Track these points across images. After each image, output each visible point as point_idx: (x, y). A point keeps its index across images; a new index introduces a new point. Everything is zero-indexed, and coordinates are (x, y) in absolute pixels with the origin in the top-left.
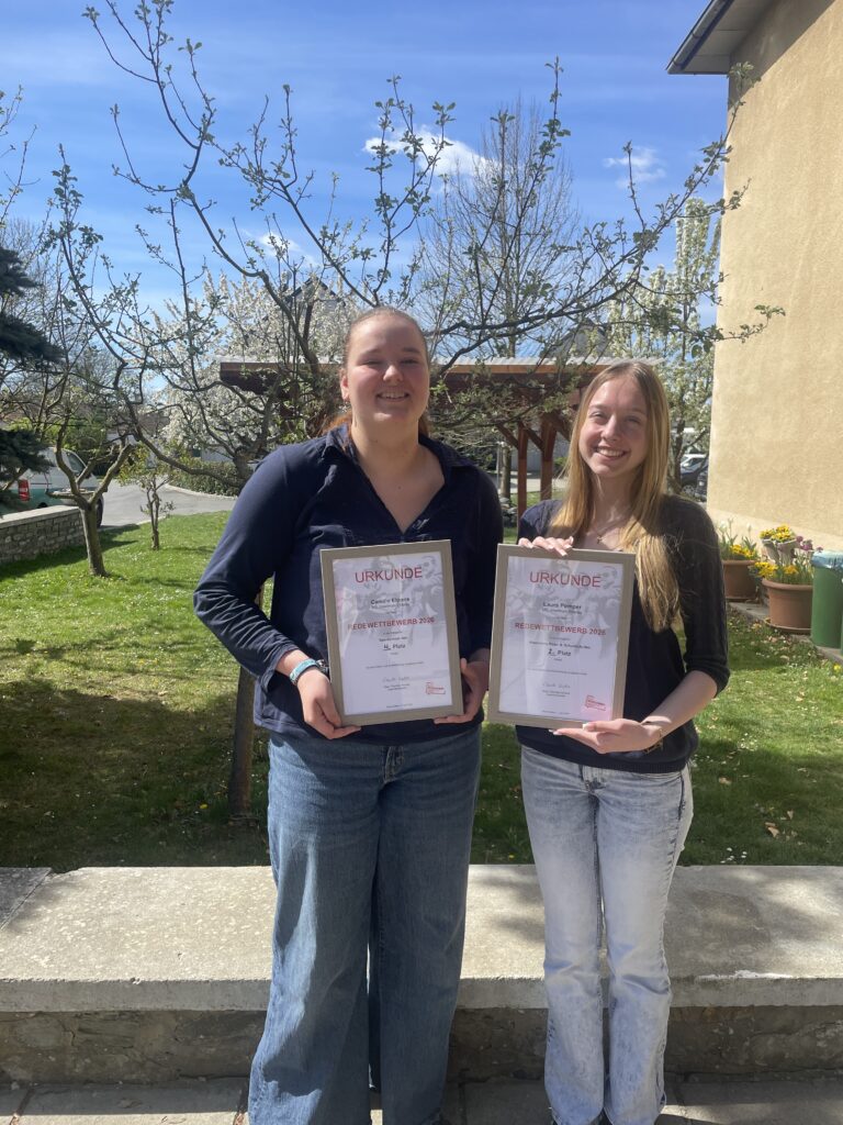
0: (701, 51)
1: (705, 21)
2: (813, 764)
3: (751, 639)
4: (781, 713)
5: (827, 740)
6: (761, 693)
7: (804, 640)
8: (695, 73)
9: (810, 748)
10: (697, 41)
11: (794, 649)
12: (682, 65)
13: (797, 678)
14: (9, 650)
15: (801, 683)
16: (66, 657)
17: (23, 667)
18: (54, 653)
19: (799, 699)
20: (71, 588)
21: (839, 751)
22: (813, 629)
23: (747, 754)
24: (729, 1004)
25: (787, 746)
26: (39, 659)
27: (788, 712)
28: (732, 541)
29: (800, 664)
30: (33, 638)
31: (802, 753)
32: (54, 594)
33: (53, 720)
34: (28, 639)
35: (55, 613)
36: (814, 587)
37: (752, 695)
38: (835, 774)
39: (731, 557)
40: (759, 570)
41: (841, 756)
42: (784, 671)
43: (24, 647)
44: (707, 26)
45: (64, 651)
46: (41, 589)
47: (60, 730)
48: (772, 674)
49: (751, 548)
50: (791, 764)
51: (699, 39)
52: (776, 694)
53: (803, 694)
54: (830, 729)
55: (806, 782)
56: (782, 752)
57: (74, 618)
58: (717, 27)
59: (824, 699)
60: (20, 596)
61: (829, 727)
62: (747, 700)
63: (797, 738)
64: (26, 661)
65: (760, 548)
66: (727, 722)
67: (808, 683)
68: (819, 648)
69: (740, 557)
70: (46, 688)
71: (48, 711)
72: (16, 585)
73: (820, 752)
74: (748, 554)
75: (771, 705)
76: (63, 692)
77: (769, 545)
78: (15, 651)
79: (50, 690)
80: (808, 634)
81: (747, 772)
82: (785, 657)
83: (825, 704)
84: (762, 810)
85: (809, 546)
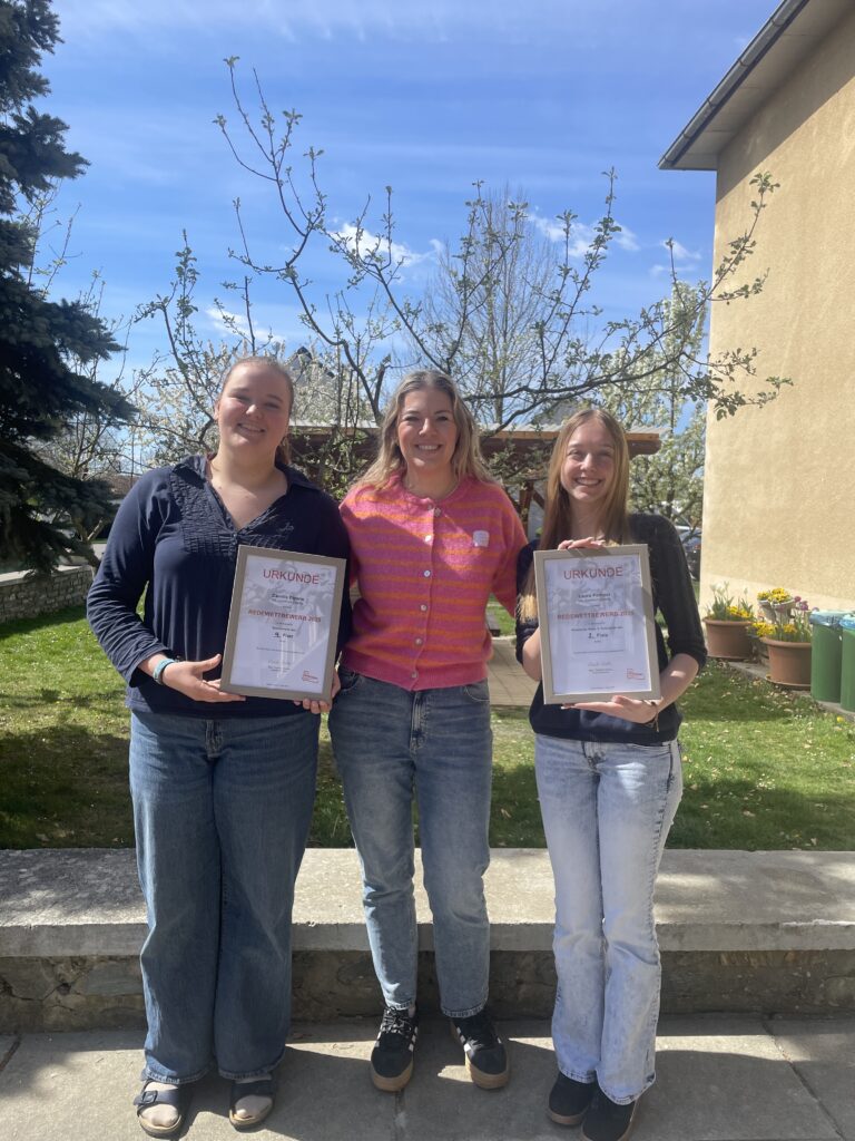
0: (692, 150)
1: (695, 123)
2: (830, 801)
3: (754, 695)
4: (791, 757)
5: (839, 780)
6: (771, 741)
7: (806, 695)
8: (684, 169)
9: (822, 787)
10: (687, 140)
11: (796, 703)
12: (673, 161)
13: (803, 728)
14: (37, 698)
15: (807, 732)
16: (94, 704)
17: (54, 714)
18: (82, 702)
19: (807, 746)
20: (80, 644)
21: (852, 790)
22: (812, 685)
23: (765, 792)
24: (808, 948)
25: (802, 785)
26: (68, 706)
27: (798, 757)
28: (729, 603)
29: (804, 716)
30: (57, 688)
31: (817, 791)
32: (65, 649)
33: (97, 760)
34: (53, 689)
35: (72, 666)
36: (813, 645)
37: (762, 743)
38: (850, 809)
39: (729, 618)
40: (757, 630)
41: (853, 794)
42: (789, 722)
43: (50, 697)
44: (697, 127)
45: (91, 700)
46: (50, 644)
47: (105, 769)
48: (779, 724)
49: (748, 609)
50: (808, 800)
51: (690, 139)
52: (785, 742)
53: (810, 742)
54: (840, 771)
55: (825, 814)
56: (799, 790)
57: (92, 671)
58: (708, 128)
59: (831, 746)
60: (32, 651)
61: (839, 769)
62: (759, 746)
63: (811, 780)
64: (56, 709)
65: (757, 610)
66: (743, 765)
67: (813, 733)
68: (820, 702)
69: (738, 618)
70: (81, 733)
71: (91, 753)
72: (25, 641)
73: (833, 791)
74: (745, 615)
75: (782, 751)
76: (100, 736)
77: (766, 607)
78: (42, 699)
79: (86, 734)
80: (808, 689)
81: (770, 806)
82: (788, 710)
83: (832, 750)
84: (787, 837)
85: (805, 607)
